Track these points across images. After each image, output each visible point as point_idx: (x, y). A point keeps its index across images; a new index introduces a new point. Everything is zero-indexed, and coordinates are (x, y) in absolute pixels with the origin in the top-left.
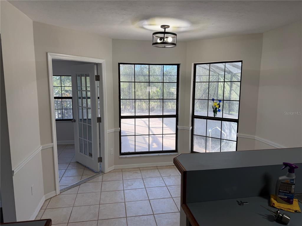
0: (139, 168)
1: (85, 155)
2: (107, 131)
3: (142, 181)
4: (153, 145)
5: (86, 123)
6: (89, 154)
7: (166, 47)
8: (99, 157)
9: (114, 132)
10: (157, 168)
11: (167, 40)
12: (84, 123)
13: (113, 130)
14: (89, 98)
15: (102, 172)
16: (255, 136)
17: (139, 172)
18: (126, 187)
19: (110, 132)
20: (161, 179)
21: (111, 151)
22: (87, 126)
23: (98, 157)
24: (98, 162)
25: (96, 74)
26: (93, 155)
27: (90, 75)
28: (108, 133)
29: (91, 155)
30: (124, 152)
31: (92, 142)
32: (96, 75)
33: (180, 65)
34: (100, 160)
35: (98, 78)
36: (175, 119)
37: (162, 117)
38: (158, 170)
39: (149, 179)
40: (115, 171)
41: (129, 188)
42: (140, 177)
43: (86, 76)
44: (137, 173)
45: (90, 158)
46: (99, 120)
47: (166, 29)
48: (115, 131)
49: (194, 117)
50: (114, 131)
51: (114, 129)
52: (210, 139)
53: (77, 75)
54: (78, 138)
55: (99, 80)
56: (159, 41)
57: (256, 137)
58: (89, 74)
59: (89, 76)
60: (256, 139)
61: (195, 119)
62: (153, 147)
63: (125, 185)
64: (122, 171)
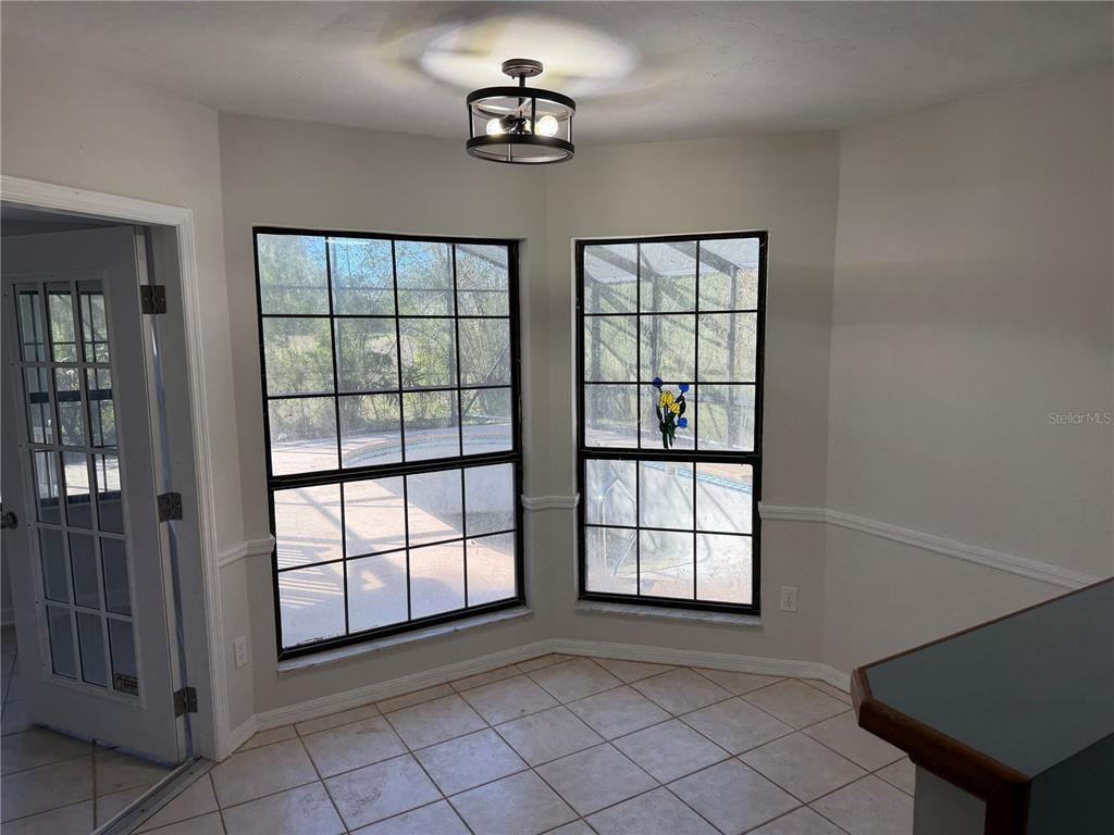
0: (374, 703)
1: (90, 687)
2: (218, 555)
3: (414, 765)
4: (366, 582)
5: (91, 528)
6: (117, 678)
7: (514, 160)
8: (177, 687)
9: (247, 556)
10: (452, 689)
11: (533, 127)
12: (72, 530)
13: (240, 548)
14: (38, 398)
15: (198, 759)
16: (828, 512)
17: (381, 723)
18: (354, 815)
19: (229, 560)
20: (494, 738)
21: (238, 650)
22: (97, 542)
23: (175, 690)
24: (177, 715)
25: (143, 280)
26: (141, 683)
27: (106, 287)
28: (222, 567)
29: (128, 684)
30: (294, 644)
31: (136, 621)
32: (142, 286)
33: (520, 245)
34: (187, 701)
35: (157, 299)
36: (507, 469)
37: (459, 464)
38: (459, 700)
39: (443, 748)
40: (262, 742)
41: (371, 816)
42: (398, 749)
43: (81, 290)
44: (374, 730)
45: (124, 698)
46: (172, 506)
47: (527, 79)
48: (252, 552)
49: (585, 453)
50: (245, 553)
51: (246, 544)
52: (602, 532)
53: (18, 289)
54: (40, 608)
55: (164, 311)
56: (495, 128)
57: (831, 513)
58: (100, 282)
59: (100, 293)
60: (827, 520)
61: (589, 463)
62: (367, 587)
63: (342, 806)
64: (297, 732)
